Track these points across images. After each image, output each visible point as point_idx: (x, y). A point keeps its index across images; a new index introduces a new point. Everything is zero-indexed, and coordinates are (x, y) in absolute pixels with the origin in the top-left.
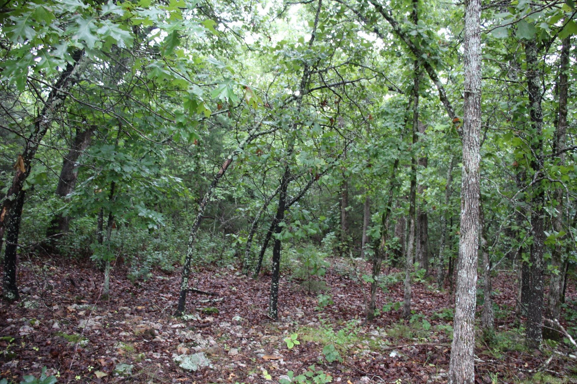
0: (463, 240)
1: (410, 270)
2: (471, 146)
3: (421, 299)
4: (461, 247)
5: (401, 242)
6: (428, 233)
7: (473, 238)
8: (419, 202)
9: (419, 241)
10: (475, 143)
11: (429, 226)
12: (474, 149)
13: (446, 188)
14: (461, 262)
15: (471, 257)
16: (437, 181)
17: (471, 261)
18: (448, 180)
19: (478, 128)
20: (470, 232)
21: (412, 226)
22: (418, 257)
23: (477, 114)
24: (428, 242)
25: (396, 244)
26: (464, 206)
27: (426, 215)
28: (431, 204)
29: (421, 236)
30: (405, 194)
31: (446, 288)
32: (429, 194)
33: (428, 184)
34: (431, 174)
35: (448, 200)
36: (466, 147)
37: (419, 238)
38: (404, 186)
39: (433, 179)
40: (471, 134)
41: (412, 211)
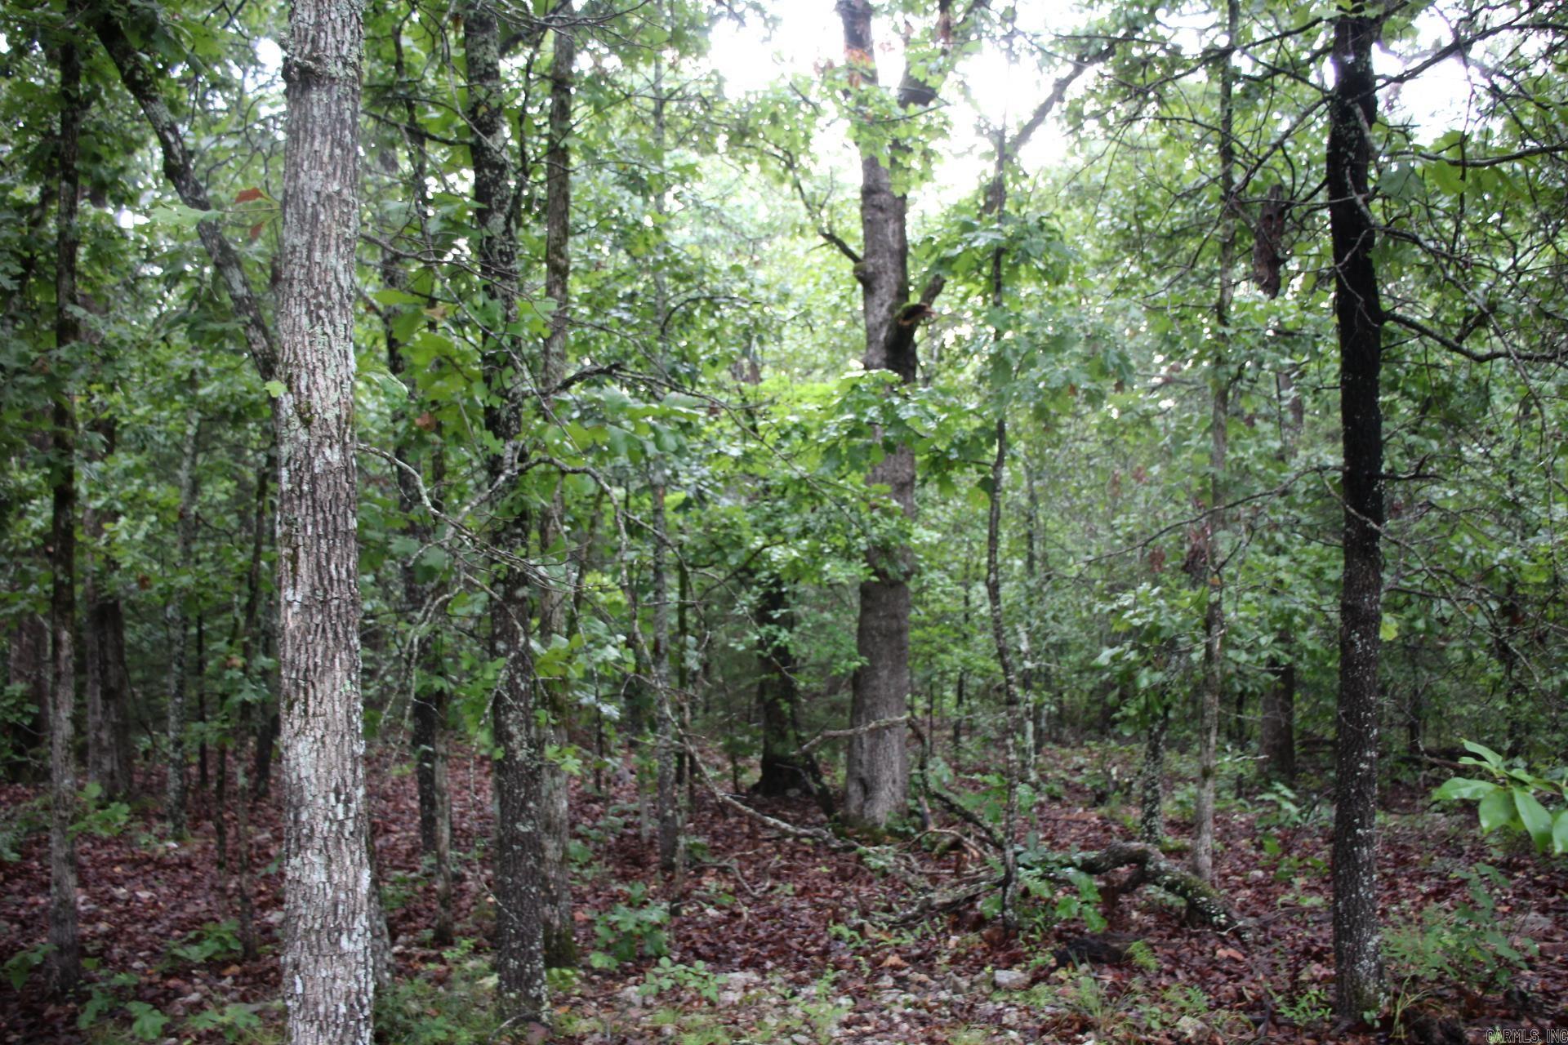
0: (297, 723)
1: (69, 814)
2: (319, 306)
3: (117, 885)
4: (291, 754)
5: (37, 694)
6: (127, 657)
7: (341, 712)
8: (89, 563)
9: (99, 689)
10: (336, 296)
11: (129, 636)
12: (332, 322)
13: (181, 516)
14: (296, 821)
15: (338, 793)
16: (150, 497)
17: (340, 808)
18: (185, 492)
19: (349, 233)
20: (328, 686)
21: (65, 652)
22: (98, 740)
23: (344, 168)
24: (127, 692)
25: (18, 706)
26: (295, 570)
27: (116, 605)
28: (131, 569)
29: (103, 673)
30: (39, 541)
31: (197, 828)
32: (124, 536)
33: (119, 506)
34: (128, 473)
35: (187, 553)
36: (298, 311)
37: (95, 681)
38: (35, 514)
39: (134, 488)
40: (317, 256)
41: (61, 601)
